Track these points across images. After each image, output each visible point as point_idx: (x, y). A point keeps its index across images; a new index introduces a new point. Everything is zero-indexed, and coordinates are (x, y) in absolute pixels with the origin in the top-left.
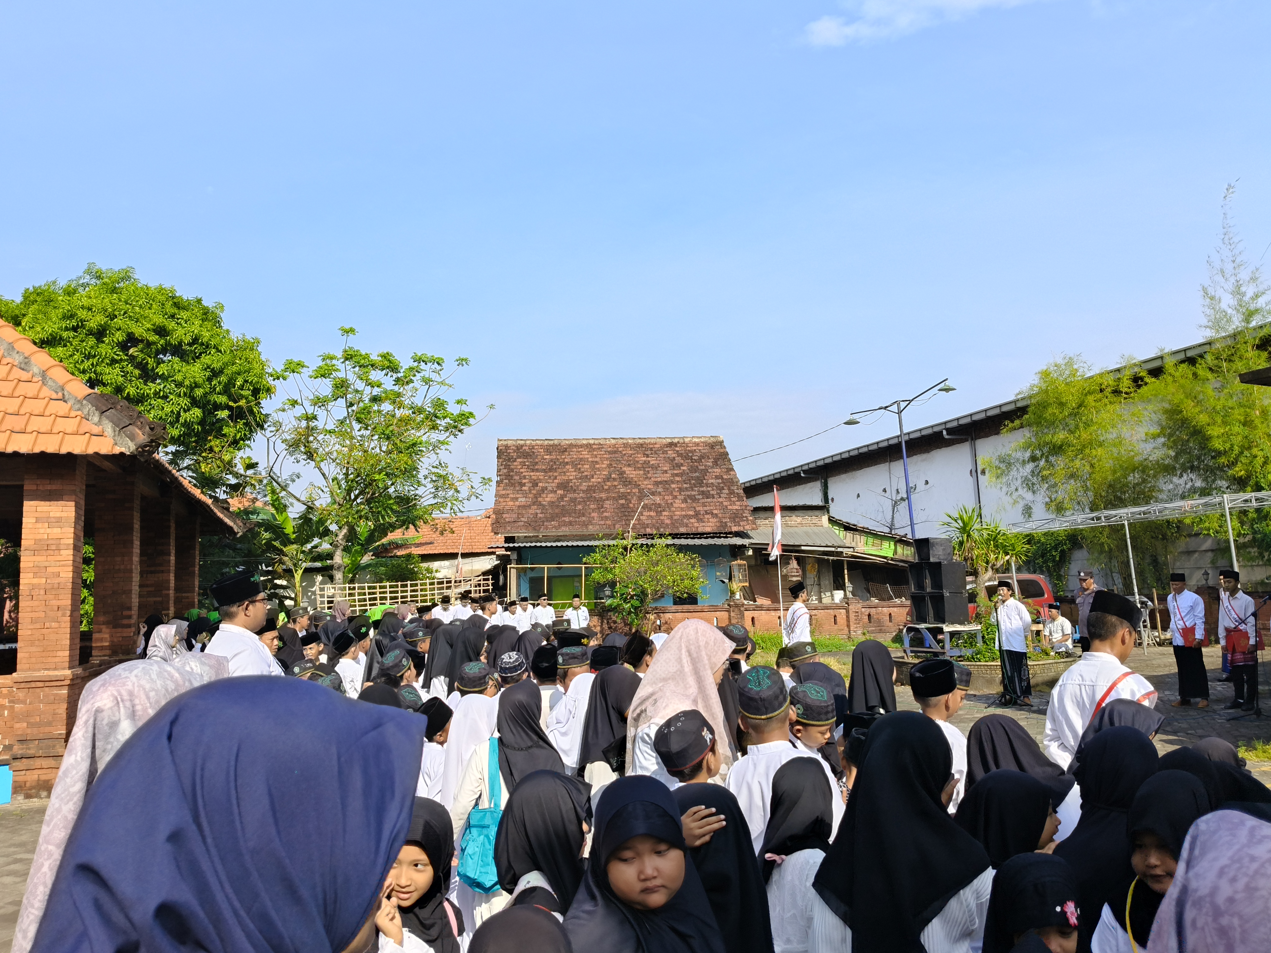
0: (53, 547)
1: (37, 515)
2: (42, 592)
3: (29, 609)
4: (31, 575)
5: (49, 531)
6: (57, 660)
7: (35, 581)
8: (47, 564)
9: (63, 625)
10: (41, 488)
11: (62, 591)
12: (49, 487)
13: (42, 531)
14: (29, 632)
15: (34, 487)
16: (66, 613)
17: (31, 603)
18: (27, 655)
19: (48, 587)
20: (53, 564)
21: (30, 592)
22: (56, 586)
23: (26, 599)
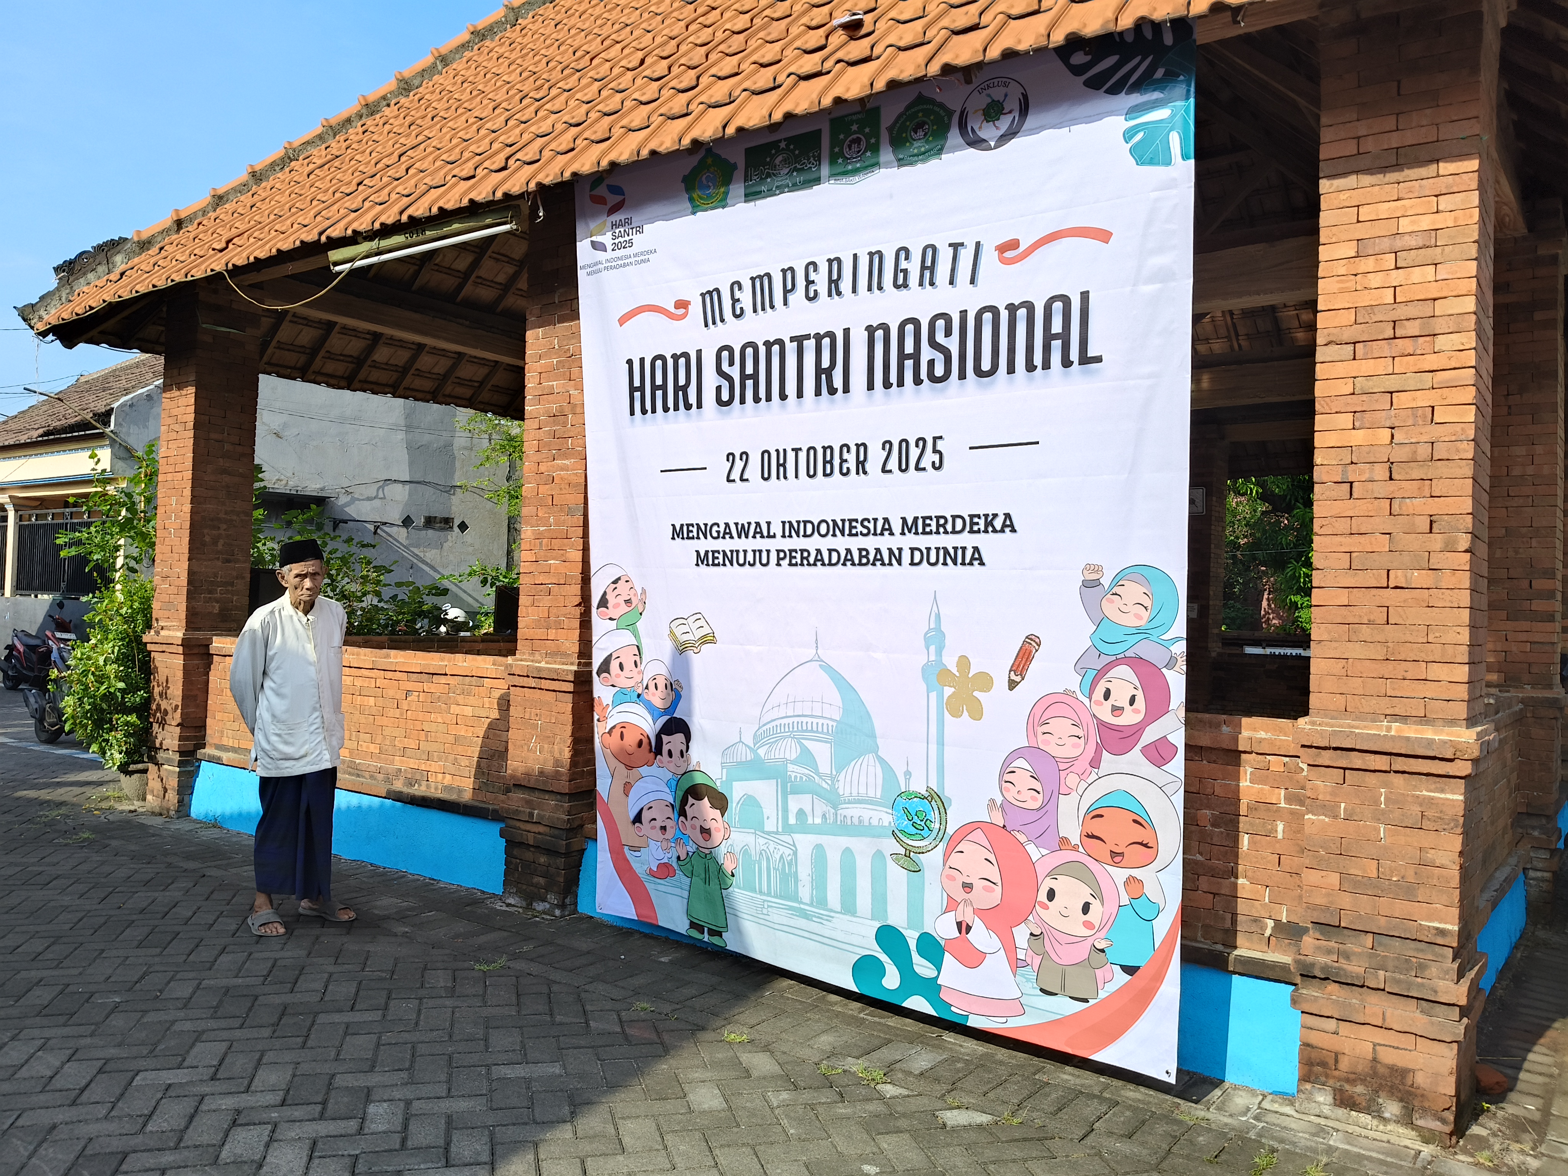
0: (1413, 328)
1: (1361, 231)
2: (1381, 472)
3: (1342, 526)
4: (1346, 420)
5: (1397, 277)
6: (1429, 690)
7: (1358, 437)
8: (1392, 383)
9: (1447, 578)
10: (1369, 145)
11: (1442, 469)
12: (1395, 140)
13: (1375, 280)
14: (1343, 598)
15: (1350, 148)
16: (1455, 541)
17: (1347, 507)
18: (1337, 667)
19: (1398, 454)
20: (1412, 381)
21: (1344, 472)
22: (1424, 451)
23: (1333, 494)
